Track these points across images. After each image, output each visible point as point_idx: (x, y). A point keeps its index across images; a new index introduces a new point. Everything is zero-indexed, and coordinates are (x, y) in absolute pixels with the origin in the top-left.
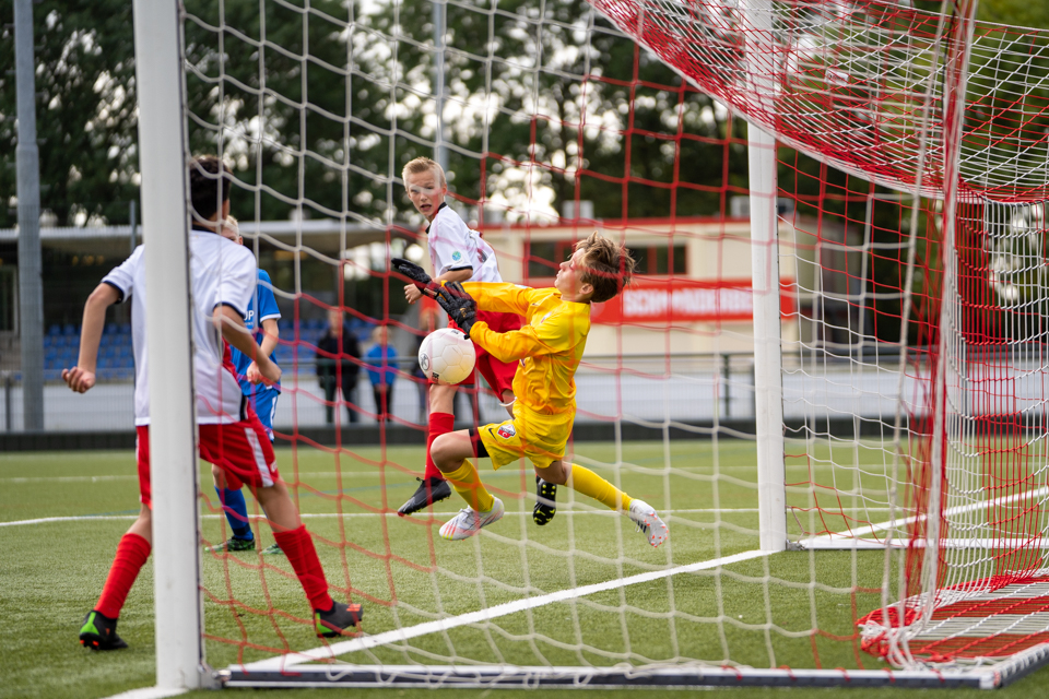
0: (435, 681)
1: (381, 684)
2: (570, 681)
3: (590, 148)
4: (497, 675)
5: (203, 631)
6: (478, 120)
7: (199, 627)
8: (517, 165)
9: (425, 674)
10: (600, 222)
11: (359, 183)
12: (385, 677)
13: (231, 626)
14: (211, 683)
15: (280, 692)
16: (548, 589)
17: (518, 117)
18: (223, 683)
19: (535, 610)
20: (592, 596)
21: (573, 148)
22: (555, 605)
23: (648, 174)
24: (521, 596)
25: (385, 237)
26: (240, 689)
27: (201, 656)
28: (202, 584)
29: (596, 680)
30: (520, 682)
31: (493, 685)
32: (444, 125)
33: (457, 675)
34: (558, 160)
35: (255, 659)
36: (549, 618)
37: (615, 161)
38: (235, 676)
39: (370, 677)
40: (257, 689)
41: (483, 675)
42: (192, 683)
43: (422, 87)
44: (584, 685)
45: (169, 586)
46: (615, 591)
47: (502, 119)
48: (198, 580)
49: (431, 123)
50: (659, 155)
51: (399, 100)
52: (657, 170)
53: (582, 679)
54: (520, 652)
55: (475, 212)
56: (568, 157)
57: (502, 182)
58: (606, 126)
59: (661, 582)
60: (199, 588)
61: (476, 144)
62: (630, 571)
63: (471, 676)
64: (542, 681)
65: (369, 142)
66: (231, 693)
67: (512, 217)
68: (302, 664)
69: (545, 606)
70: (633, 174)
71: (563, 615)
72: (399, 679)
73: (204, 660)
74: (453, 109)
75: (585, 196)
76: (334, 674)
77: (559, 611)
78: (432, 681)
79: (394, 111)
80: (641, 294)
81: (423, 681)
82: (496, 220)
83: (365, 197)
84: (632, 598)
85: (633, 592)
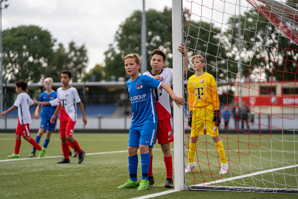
0: (240, 190)
1: (227, 190)
2: (272, 191)
3: (275, 64)
4: (255, 189)
5: (185, 176)
6: (249, 57)
7: (184, 176)
8: (258, 68)
9: (238, 188)
10: (277, 81)
11: (220, 72)
12: (228, 189)
13: (191, 176)
14: (187, 189)
15: (202, 192)
16: (266, 169)
17: (258, 56)
18: (190, 189)
19: (263, 174)
20: (277, 171)
21: (271, 64)
22: (267, 173)
23: (289, 71)
24: (260, 170)
25: (226, 84)
26: (193, 190)
27: (184, 183)
28: (185, 166)
29: (278, 191)
30: (260, 191)
31: (253, 192)
32: (241, 58)
33: (245, 189)
34: (268, 67)
35: (197, 183)
36: (266, 176)
37: (282, 67)
38: (192, 187)
39: (224, 189)
40: (197, 190)
41: (251, 189)
42: (182, 189)
43: (235, 49)
44: (275, 192)
45: (177, 166)
46: (283, 170)
47: (254, 57)
48: (184, 165)
49: (237, 58)
50: (292, 66)
51: (230, 52)
52: (291, 69)
53: (275, 191)
54: (260, 184)
55: (248, 79)
56: (270, 66)
57: (254, 71)
58: (279, 59)
59: (293, 168)
60: (184, 166)
61: (248, 63)
62: (286, 165)
63: (248, 189)
64: (265, 191)
65: (223, 62)
66: (191, 191)
67: (256, 80)
68: (208, 185)
69: (265, 173)
70: (286, 71)
71: (270, 175)
72: (231, 189)
73: (185, 183)
74: (243, 55)
75: (274, 75)
76: (215, 188)
77: (269, 174)
78: (239, 190)
79: (229, 55)
80: (287, 99)
81: (237, 190)
82: (253, 81)
83: (222, 75)
84: (286, 172)
85: (287, 170)
